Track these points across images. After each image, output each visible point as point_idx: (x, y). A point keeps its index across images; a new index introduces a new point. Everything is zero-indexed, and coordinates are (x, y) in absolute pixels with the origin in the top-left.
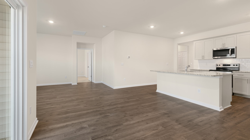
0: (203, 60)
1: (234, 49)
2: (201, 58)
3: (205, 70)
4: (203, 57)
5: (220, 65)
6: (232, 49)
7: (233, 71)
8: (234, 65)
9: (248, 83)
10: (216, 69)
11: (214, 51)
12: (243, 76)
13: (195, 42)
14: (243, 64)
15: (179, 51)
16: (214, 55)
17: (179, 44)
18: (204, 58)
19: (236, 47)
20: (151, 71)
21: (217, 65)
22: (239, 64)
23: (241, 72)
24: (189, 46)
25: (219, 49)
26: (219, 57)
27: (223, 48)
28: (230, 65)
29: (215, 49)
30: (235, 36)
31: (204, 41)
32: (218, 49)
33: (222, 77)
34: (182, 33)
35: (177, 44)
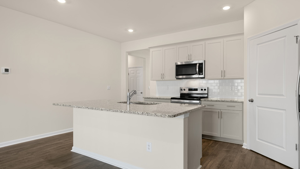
0: (163, 80)
1: (202, 63)
2: (160, 79)
3: (165, 98)
4: (163, 75)
5: (184, 90)
6: (200, 64)
7: (201, 99)
8: (202, 90)
9: (219, 118)
10: (180, 97)
11: (178, 67)
12: (213, 107)
13: (151, 50)
14: (212, 88)
15: (129, 66)
16: (177, 74)
17: (130, 53)
18: (164, 77)
19: (205, 61)
20: (54, 104)
21: (181, 90)
22: (208, 88)
23: (211, 101)
24: (145, 58)
25: (184, 64)
26: (184, 77)
27: (188, 62)
28: (196, 90)
29: (179, 64)
30: (203, 42)
31: (165, 48)
32: (182, 62)
33: (188, 115)
34: (131, 31)
35: (127, 52)
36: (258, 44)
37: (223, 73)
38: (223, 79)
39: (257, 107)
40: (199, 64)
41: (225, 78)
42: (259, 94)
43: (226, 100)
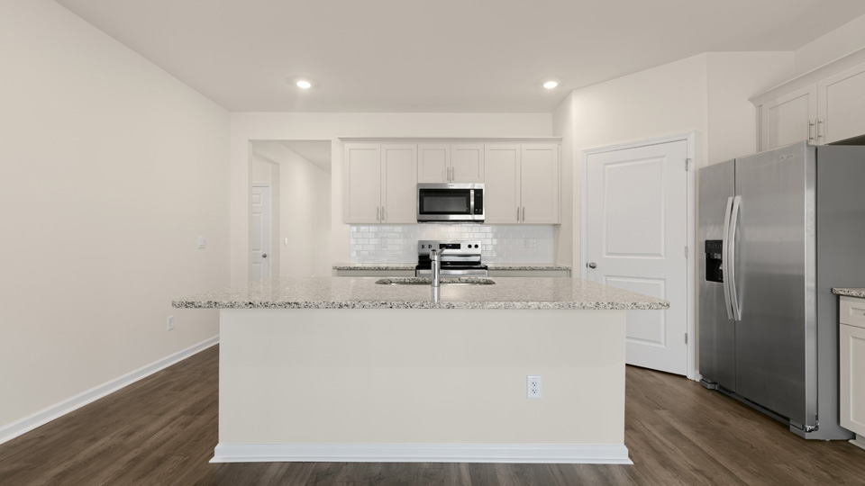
0: (382, 224)
1: (481, 190)
2: (373, 220)
4: (382, 215)
6: (476, 192)
8: (470, 246)
11: (426, 194)
13: (346, 146)
16: (422, 211)
18: (384, 217)
21: (422, 246)
24: (278, 164)
28: (457, 246)
30: (480, 146)
31: (385, 145)
34: (304, 85)
35: (250, 140)
36: (606, 164)
37: (520, 214)
38: (521, 224)
39: (604, 278)
40: (475, 190)
41: (525, 222)
42: (608, 254)
43: (538, 266)
